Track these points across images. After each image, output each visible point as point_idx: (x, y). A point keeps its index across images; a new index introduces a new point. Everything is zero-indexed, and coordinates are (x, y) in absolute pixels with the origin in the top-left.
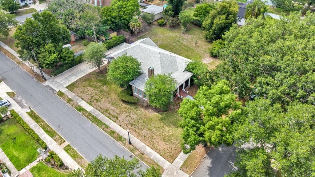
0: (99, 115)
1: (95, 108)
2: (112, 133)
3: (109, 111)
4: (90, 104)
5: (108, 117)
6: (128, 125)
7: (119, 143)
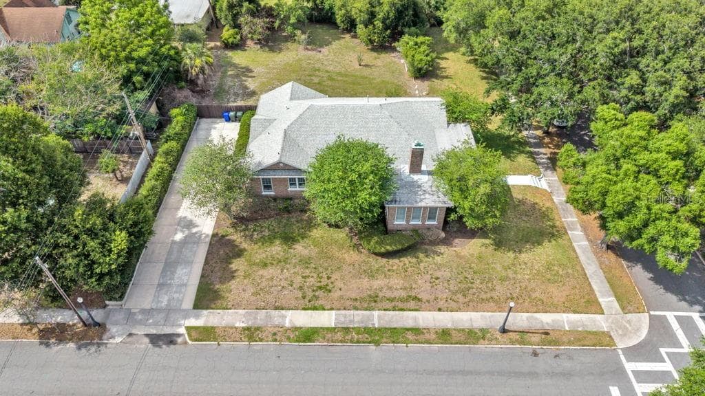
0: (370, 318)
1: (339, 309)
2: (445, 335)
3: (381, 295)
4: (315, 308)
5: (394, 309)
6: (455, 298)
7: (482, 346)
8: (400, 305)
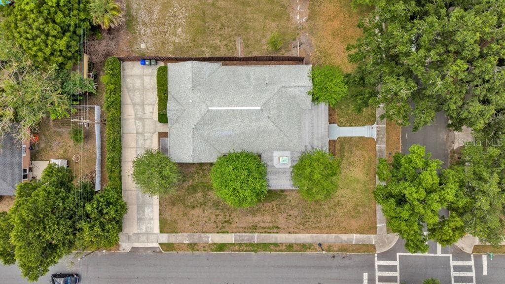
0: (253, 238)
1: (236, 233)
2: (290, 247)
3: (258, 225)
4: (224, 232)
5: (265, 232)
6: (298, 227)
7: (308, 253)
8: (269, 231)
